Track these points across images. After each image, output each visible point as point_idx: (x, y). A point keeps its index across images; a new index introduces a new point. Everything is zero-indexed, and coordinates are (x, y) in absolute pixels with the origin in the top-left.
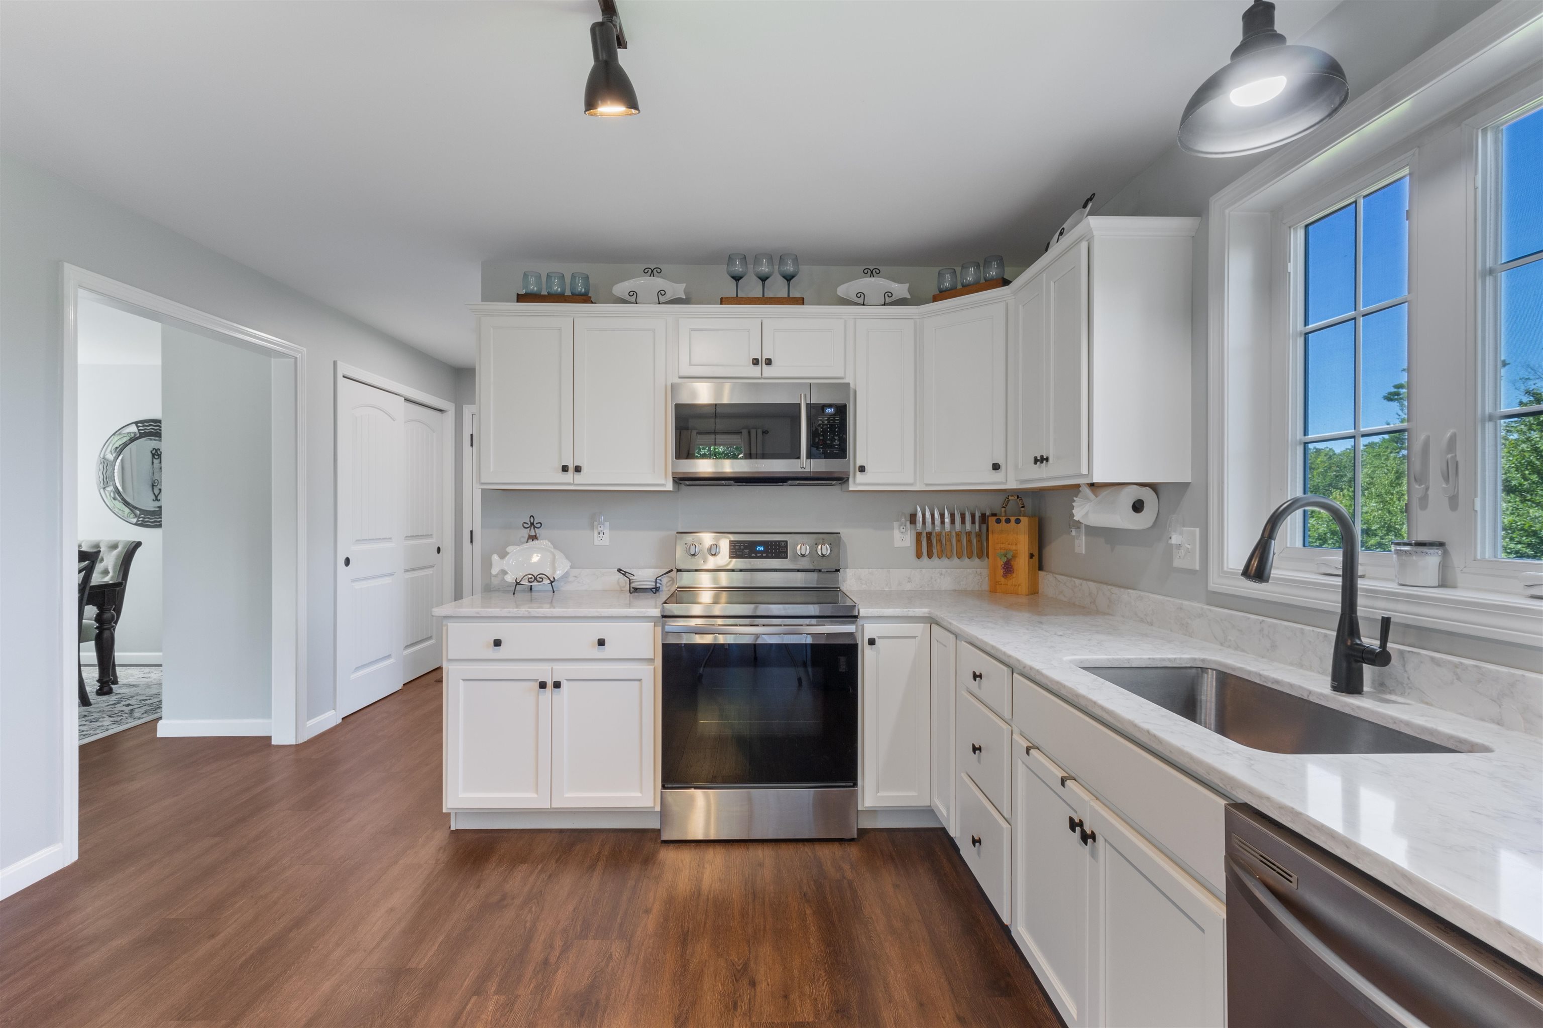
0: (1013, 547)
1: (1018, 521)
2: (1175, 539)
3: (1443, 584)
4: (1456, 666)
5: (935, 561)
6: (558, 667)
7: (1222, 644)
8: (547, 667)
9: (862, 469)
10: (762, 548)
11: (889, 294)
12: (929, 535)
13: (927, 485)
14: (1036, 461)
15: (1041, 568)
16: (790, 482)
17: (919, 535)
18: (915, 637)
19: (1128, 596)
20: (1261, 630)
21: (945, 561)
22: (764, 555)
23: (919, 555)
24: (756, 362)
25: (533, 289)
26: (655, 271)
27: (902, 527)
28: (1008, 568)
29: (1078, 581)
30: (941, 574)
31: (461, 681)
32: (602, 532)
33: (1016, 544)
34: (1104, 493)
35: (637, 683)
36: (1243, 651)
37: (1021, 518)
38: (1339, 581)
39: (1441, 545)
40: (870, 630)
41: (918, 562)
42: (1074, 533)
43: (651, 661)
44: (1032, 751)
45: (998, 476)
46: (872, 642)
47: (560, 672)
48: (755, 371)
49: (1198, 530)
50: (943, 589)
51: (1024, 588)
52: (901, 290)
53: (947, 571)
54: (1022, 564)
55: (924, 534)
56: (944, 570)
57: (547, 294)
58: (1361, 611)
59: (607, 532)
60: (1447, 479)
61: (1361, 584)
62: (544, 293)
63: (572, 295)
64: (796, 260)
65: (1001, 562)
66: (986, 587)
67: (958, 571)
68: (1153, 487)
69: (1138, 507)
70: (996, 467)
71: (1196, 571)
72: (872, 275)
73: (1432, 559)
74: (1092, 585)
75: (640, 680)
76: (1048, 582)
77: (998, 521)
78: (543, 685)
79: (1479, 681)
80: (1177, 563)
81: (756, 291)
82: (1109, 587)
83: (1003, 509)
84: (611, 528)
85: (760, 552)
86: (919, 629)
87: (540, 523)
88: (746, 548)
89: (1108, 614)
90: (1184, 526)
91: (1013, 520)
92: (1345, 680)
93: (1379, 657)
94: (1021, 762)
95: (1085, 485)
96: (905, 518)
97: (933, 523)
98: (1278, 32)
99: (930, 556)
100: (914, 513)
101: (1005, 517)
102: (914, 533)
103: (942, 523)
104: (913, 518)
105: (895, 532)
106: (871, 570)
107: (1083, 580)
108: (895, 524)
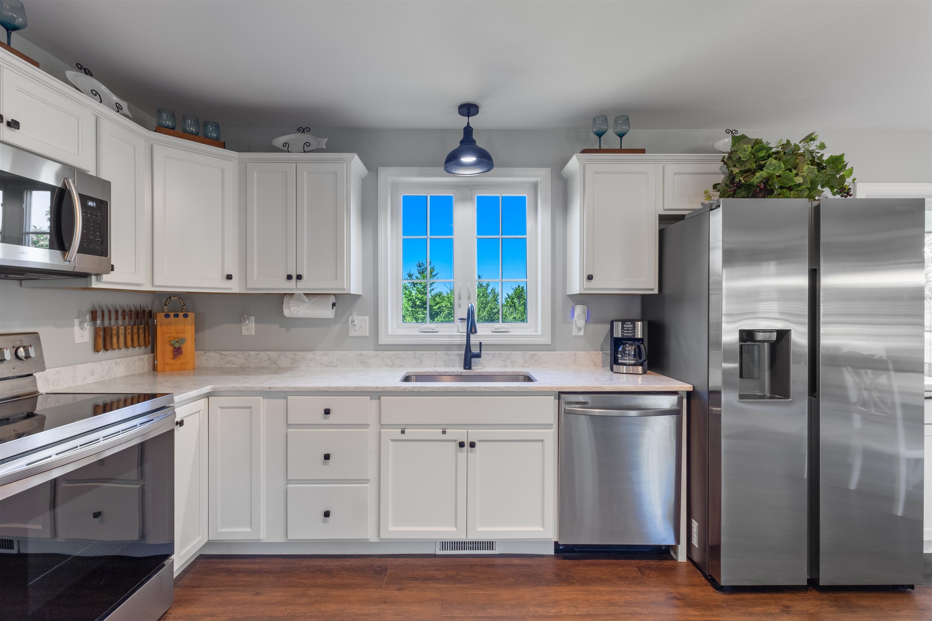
0: (182, 336)
1: (186, 316)
2: (354, 322)
5: (110, 353)
9: (111, 268)
11: (119, 105)
12: (105, 330)
13: (154, 287)
14: (289, 277)
17: (97, 330)
18: (200, 411)
19: (310, 355)
21: (117, 352)
23: (97, 350)
27: (84, 324)
28: (177, 351)
29: (252, 353)
30: (117, 364)
33: (184, 333)
37: (189, 314)
40: (179, 413)
41: (96, 356)
42: (246, 322)
44: (404, 431)
46: (181, 423)
49: (368, 317)
50: (118, 376)
53: (121, 361)
54: (189, 346)
55: (101, 330)
56: (117, 360)
60: (469, 299)
65: (170, 348)
67: (129, 359)
69: (334, 305)
70: (229, 277)
71: (369, 336)
72: (87, 74)
74: (273, 355)
77: (167, 316)
80: (352, 333)
82: (292, 352)
83: (165, 307)
86: (202, 404)
90: (360, 314)
91: (181, 314)
92: (467, 365)
93: (478, 356)
94: (390, 441)
95: (304, 294)
96: (88, 317)
97: (110, 319)
98: (474, 139)
99: (106, 349)
100: (96, 312)
101: (172, 314)
102: (92, 328)
103: (117, 318)
104: (94, 318)
105: (77, 328)
106: (57, 369)
107: (260, 351)
108: (76, 322)
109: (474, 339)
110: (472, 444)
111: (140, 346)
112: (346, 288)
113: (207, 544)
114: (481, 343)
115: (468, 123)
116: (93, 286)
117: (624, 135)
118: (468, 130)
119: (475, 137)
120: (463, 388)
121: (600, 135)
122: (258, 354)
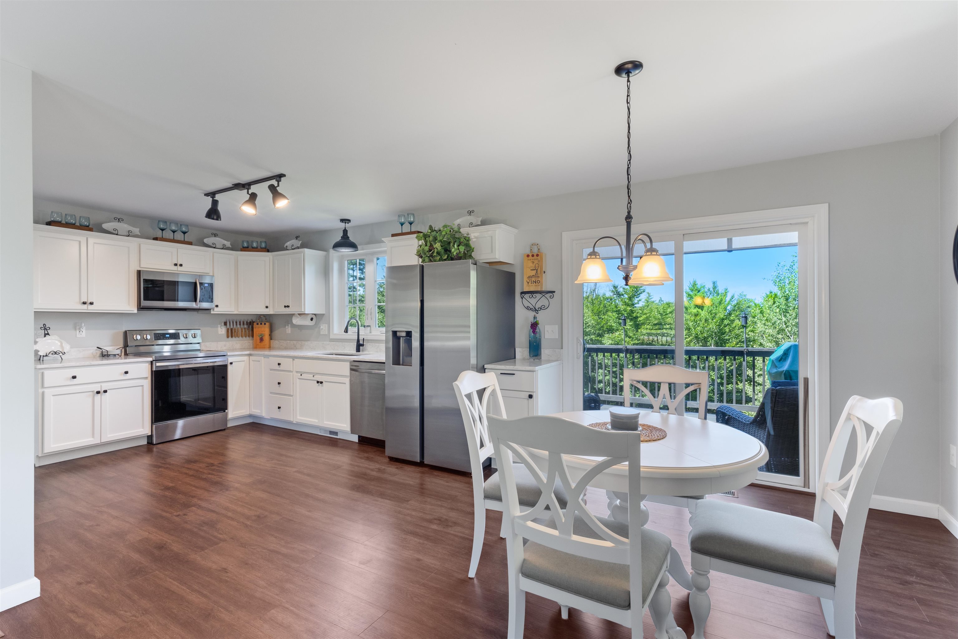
0: (263, 333)
1: (265, 324)
2: (321, 327)
3: (370, 333)
4: (372, 345)
5: (234, 338)
6: (103, 385)
7: (334, 350)
8: (99, 385)
9: (217, 306)
10: (168, 336)
11: (224, 245)
12: (232, 329)
13: (239, 312)
14: (285, 307)
15: (271, 339)
16: (187, 310)
17: (228, 330)
18: (244, 361)
19: (306, 343)
20: (342, 345)
21: (237, 338)
22: (170, 338)
23: (228, 337)
24: (176, 265)
25: (59, 219)
26: (120, 219)
27: (222, 327)
28: (262, 340)
29: (288, 341)
30: (236, 343)
31: (52, 396)
32: (82, 331)
33: (264, 332)
34: (302, 316)
35: (141, 387)
36: (338, 350)
37: (266, 323)
38: (357, 334)
39: (370, 326)
40: (230, 360)
41: (227, 339)
42: (287, 327)
43: (146, 378)
44: (302, 375)
45: (267, 310)
46: (231, 363)
47: (105, 387)
48: (175, 268)
49: (327, 325)
50: (237, 348)
51: (267, 346)
52: (228, 244)
54: (267, 338)
55: (230, 329)
56: (237, 342)
57: (65, 223)
58: (360, 338)
59: (84, 331)
60: (371, 315)
61: (360, 334)
62: (63, 222)
63: (80, 225)
64: (187, 226)
65: (258, 338)
66: (251, 347)
67: (242, 342)
68: (315, 314)
69: (312, 319)
70: (267, 307)
71: (326, 335)
72: (215, 236)
73: (369, 328)
74: (295, 342)
75: (142, 386)
76: (275, 343)
77: (258, 324)
78: (98, 392)
79: (375, 346)
80: (322, 333)
81: (170, 235)
82: (301, 341)
83: (258, 320)
84: (86, 330)
85: (167, 337)
86: (246, 358)
87: (49, 327)
88: (161, 336)
89: (301, 349)
90: (323, 324)
91: (263, 323)
92: (358, 350)
93: (363, 345)
94: (297, 379)
95: (298, 314)
96: (223, 324)
97: (233, 325)
98: (348, 236)
99: (232, 337)
100: (227, 322)
101: (259, 323)
102: (226, 328)
103: (237, 325)
104: (225, 324)
105: (219, 329)
106: (210, 343)
107: (291, 341)
108: (219, 326)
110: (322, 383)
111: (249, 337)
112: (303, 311)
113: (250, 416)
114: (364, 339)
115: (345, 228)
116: (212, 313)
117: (412, 223)
118: (345, 231)
119: (349, 235)
120: (319, 356)
121: (402, 224)
122: (290, 342)
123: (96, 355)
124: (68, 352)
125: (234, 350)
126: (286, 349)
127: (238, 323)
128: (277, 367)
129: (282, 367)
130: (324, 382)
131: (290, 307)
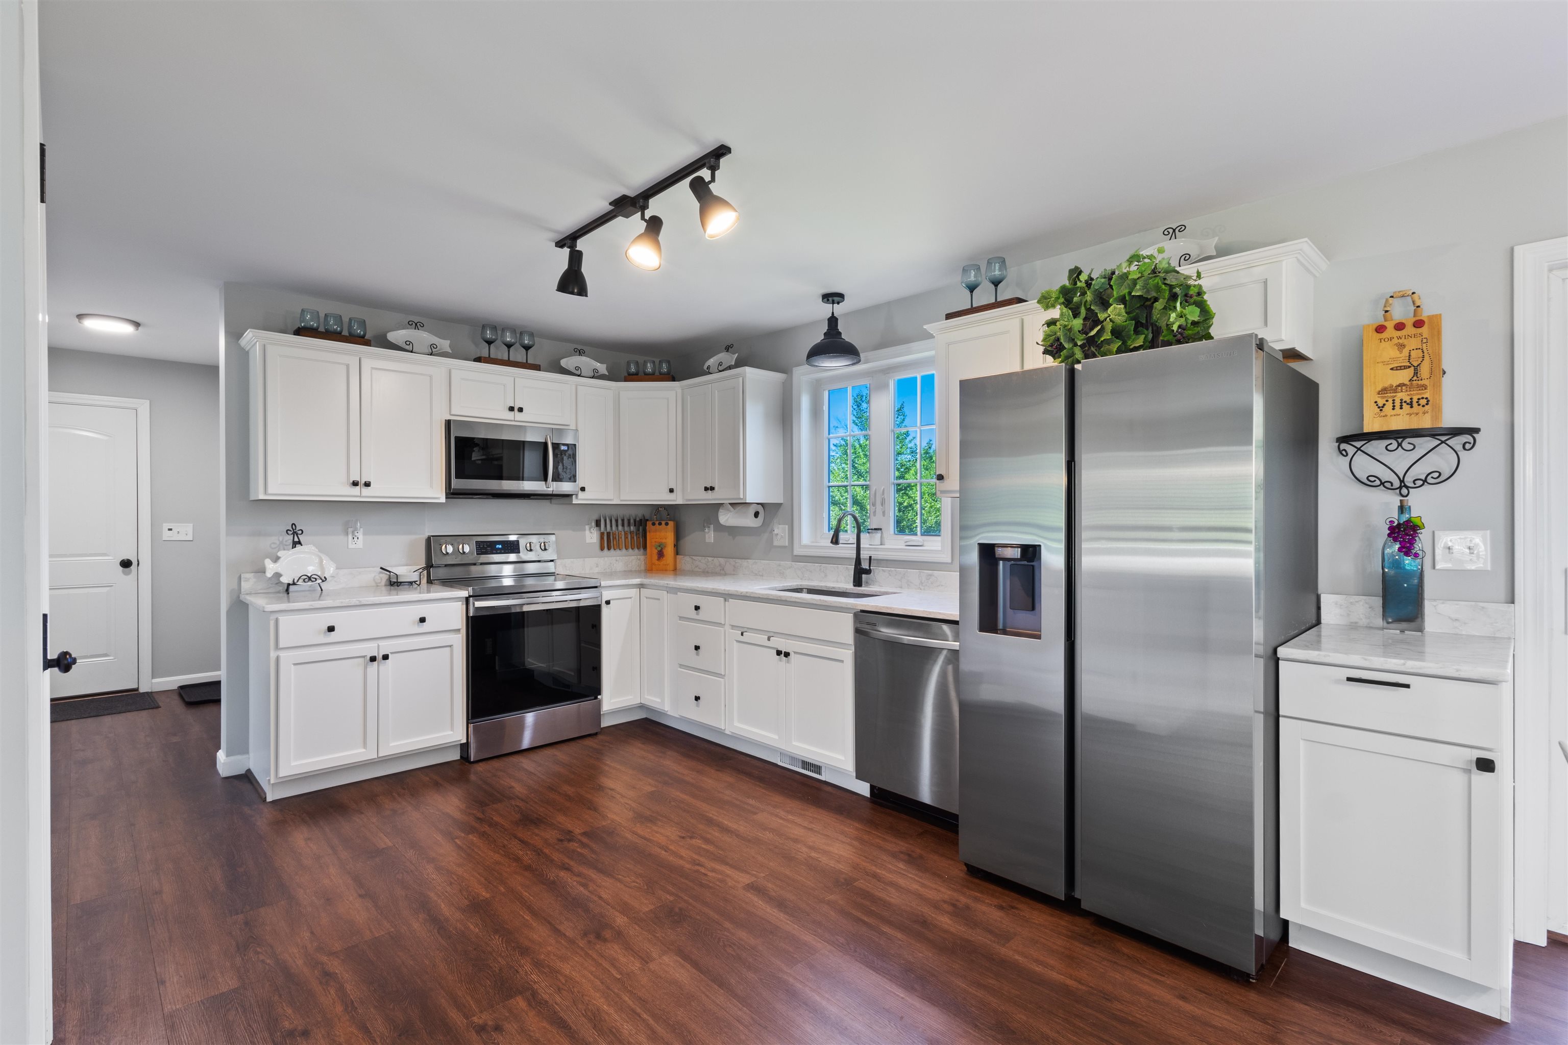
0: (664, 541)
1: (667, 524)
2: (776, 532)
3: (881, 545)
4: (889, 571)
5: (612, 552)
6: (382, 643)
7: (801, 579)
8: (373, 645)
9: (583, 489)
10: (500, 546)
11: (595, 370)
12: (608, 534)
13: (621, 501)
14: (706, 489)
15: (677, 555)
16: (532, 497)
17: (602, 534)
18: (631, 598)
19: (745, 563)
20: (820, 570)
21: (618, 552)
22: (503, 551)
23: (602, 549)
24: (512, 409)
25: (313, 325)
26: (418, 324)
27: (592, 529)
28: (661, 555)
29: (710, 559)
30: (617, 561)
31: (293, 666)
32: (357, 537)
33: (666, 539)
34: (739, 508)
35: (448, 649)
36: (812, 580)
37: (669, 522)
38: (856, 547)
39: (881, 529)
40: (606, 595)
41: (601, 553)
42: (707, 530)
43: (458, 631)
44: (744, 634)
45: (672, 496)
46: (608, 602)
47: (385, 647)
48: (510, 415)
49: (787, 526)
50: (618, 570)
51: (671, 567)
52: (602, 368)
53: (620, 559)
54: (669, 550)
55: (605, 534)
56: (618, 558)
57: (324, 331)
58: (862, 556)
59: (361, 537)
60: (882, 505)
61: (862, 546)
62: (322, 329)
63: (350, 334)
64: (532, 335)
65: (655, 552)
66: (643, 568)
67: (627, 558)
68: (762, 504)
69: (756, 515)
70: (671, 491)
71: (787, 546)
72: (580, 354)
73: (878, 535)
74: (722, 560)
75: (450, 646)
76: (685, 562)
77: (654, 524)
78: (373, 659)
79: (896, 575)
80: (776, 543)
81: (503, 354)
82: (734, 560)
83: (655, 516)
84: (364, 534)
85: (499, 549)
86: (634, 592)
87: (302, 530)
88: (488, 546)
89: (734, 574)
90: (779, 525)
91: (663, 523)
92: (858, 582)
93: (868, 572)
94: (735, 642)
95: (730, 504)
96: (593, 524)
97: (611, 526)
98: (840, 330)
99: (609, 549)
100: (600, 520)
101: (657, 523)
102: (599, 532)
103: (617, 526)
104: (598, 523)
105: (587, 532)
106: (572, 560)
107: (714, 557)
108: (587, 527)
109: (864, 555)
110: (787, 655)
111: (638, 548)
112: (742, 497)
113: (642, 707)
114: (870, 557)
115: (833, 313)
116: (573, 503)
117: (1000, 282)
118: (833, 321)
119: (840, 328)
120: (780, 597)
121: (972, 288)
122: (713, 560)
123: (380, 583)
124: (333, 577)
125: (611, 575)
126: (706, 573)
127: (620, 522)
128: (692, 613)
129: (702, 615)
130: (792, 654)
131: (716, 489)
